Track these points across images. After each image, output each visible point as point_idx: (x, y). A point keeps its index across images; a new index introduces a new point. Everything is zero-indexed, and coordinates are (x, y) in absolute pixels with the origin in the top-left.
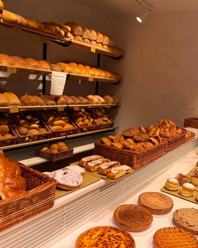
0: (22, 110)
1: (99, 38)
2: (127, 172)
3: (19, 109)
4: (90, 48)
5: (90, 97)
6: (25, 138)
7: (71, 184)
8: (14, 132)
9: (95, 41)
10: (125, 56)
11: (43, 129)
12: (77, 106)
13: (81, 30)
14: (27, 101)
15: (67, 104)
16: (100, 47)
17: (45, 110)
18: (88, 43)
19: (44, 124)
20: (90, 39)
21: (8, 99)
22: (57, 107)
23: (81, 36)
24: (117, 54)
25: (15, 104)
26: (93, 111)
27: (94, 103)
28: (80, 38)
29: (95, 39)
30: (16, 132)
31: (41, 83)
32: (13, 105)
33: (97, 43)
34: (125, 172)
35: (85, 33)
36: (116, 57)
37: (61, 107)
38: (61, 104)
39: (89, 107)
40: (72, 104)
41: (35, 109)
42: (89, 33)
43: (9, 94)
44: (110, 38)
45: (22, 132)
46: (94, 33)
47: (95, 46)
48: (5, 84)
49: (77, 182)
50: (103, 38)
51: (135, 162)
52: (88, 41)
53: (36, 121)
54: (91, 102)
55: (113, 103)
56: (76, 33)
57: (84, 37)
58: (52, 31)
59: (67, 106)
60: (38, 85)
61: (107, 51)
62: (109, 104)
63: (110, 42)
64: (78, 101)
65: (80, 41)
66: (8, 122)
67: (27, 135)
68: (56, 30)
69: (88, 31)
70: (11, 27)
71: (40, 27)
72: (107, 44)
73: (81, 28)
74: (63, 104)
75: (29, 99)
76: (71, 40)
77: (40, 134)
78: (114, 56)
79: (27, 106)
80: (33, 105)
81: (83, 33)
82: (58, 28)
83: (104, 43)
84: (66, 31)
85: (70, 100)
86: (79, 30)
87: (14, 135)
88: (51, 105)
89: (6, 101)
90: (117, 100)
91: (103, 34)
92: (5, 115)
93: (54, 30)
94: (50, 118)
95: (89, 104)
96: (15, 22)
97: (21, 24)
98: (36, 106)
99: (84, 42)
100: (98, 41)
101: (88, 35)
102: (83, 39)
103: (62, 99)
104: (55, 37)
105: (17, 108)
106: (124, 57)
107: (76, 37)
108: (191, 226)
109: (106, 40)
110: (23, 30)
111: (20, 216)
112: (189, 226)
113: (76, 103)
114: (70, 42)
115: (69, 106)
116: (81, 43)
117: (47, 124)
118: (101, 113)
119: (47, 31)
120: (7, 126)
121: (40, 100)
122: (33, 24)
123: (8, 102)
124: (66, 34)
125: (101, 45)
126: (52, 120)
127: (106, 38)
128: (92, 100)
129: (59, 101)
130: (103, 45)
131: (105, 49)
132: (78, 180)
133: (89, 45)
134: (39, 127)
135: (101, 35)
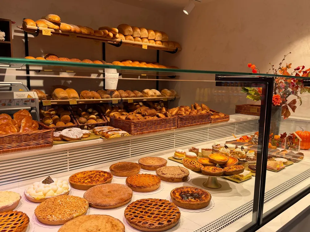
0: (81, 102)
1: (150, 35)
2: (123, 135)
3: (78, 102)
4: (141, 46)
5: (146, 91)
6: (84, 126)
7: (71, 137)
8: (75, 121)
9: (147, 38)
10: (182, 49)
11: (101, 119)
12: (131, 99)
13: (131, 30)
14: (85, 95)
15: (121, 97)
16: (152, 44)
17: (101, 103)
18: (139, 41)
19: (102, 115)
20: (142, 37)
21: (69, 93)
22: (112, 100)
23: (132, 35)
24: (171, 47)
25: (74, 98)
26: (151, 104)
27: (149, 96)
28: (132, 38)
29: (147, 37)
30: (76, 121)
31: (102, 81)
32: (72, 98)
33: (149, 40)
34: (120, 135)
35: (135, 33)
36: (172, 51)
37: (115, 100)
38: (115, 98)
39: (144, 100)
40: (126, 97)
41: (92, 102)
42: (140, 32)
43: (70, 90)
44: (162, 33)
45: (81, 121)
46: (145, 31)
47: (147, 43)
48: (71, 83)
49: (76, 136)
50: (154, 34)
51: (132, 129)
52: (140, 39)
53: (96, 112)
54: (147, 95)
55: (170, 96)
56: (126, 34)
57: (135, 36)
58: (101, 34)
59: (121, 99)
60: (100, 83)
61: (161, 46)
62: (166, 96)
63: (163, 37)
64: (132, 94)
65: (131, 40)
66: (71, 113)
67: (86, 124)
68: (105, 33)
69: (139, 30)
70: (68, 35)
71: (90, 32)
72: (160, 40)
73: (131, 28)
74: (117, 97)
75: (86, 94)
76: (121, 40)
77: (96, 123)
78: (168, 50)
79: (85, 99)
80: (90, 98)
81: (133, 33)
82: (107, 31)
83: (156, 40)
84: (114, 33)
85: (124, 94)
86: (129, 30)
87: (75, 124)
88: (106, 98)
89: (66, 95)
90: (175, 93)
91: (155, 31)
92: (69, 108)
93: (103, 33)
94: (107, 110)
95: (143, 97)
96: (70, 31)
97: (75, 32)
98: (92, 99)
99: (135, 41)
100: (149, 38)
101: (138, 34)
102: (134, 38)
103: (116, 93)
104: (105, 39)
105: (76, 101)
106: (180, 51)
107: (127, 37)
108: (164, 174)
109: (158, 36)
110: (77, 36)
111: (27, 145)
112: (162, 174)
113: (130, 96)
114: (121, 42)
115: (123, 99)
116: (133, 42)
117: (104, 116)
118: (160, 106)
119: (97, 35)
120: (69, 116)
121: (96, 94)
122: (84, 31)
123: (68, 96)
124: (114, 35)
125: (154, 41)
126: (109, 112)
127: (159, 34)
128: (147, 93)
129: (114, 95)
130: (155, 41)
131: (158, 45)
132: (77, 135)
133: (140, 43)
134: (97, 118)
135: (152, 33)
